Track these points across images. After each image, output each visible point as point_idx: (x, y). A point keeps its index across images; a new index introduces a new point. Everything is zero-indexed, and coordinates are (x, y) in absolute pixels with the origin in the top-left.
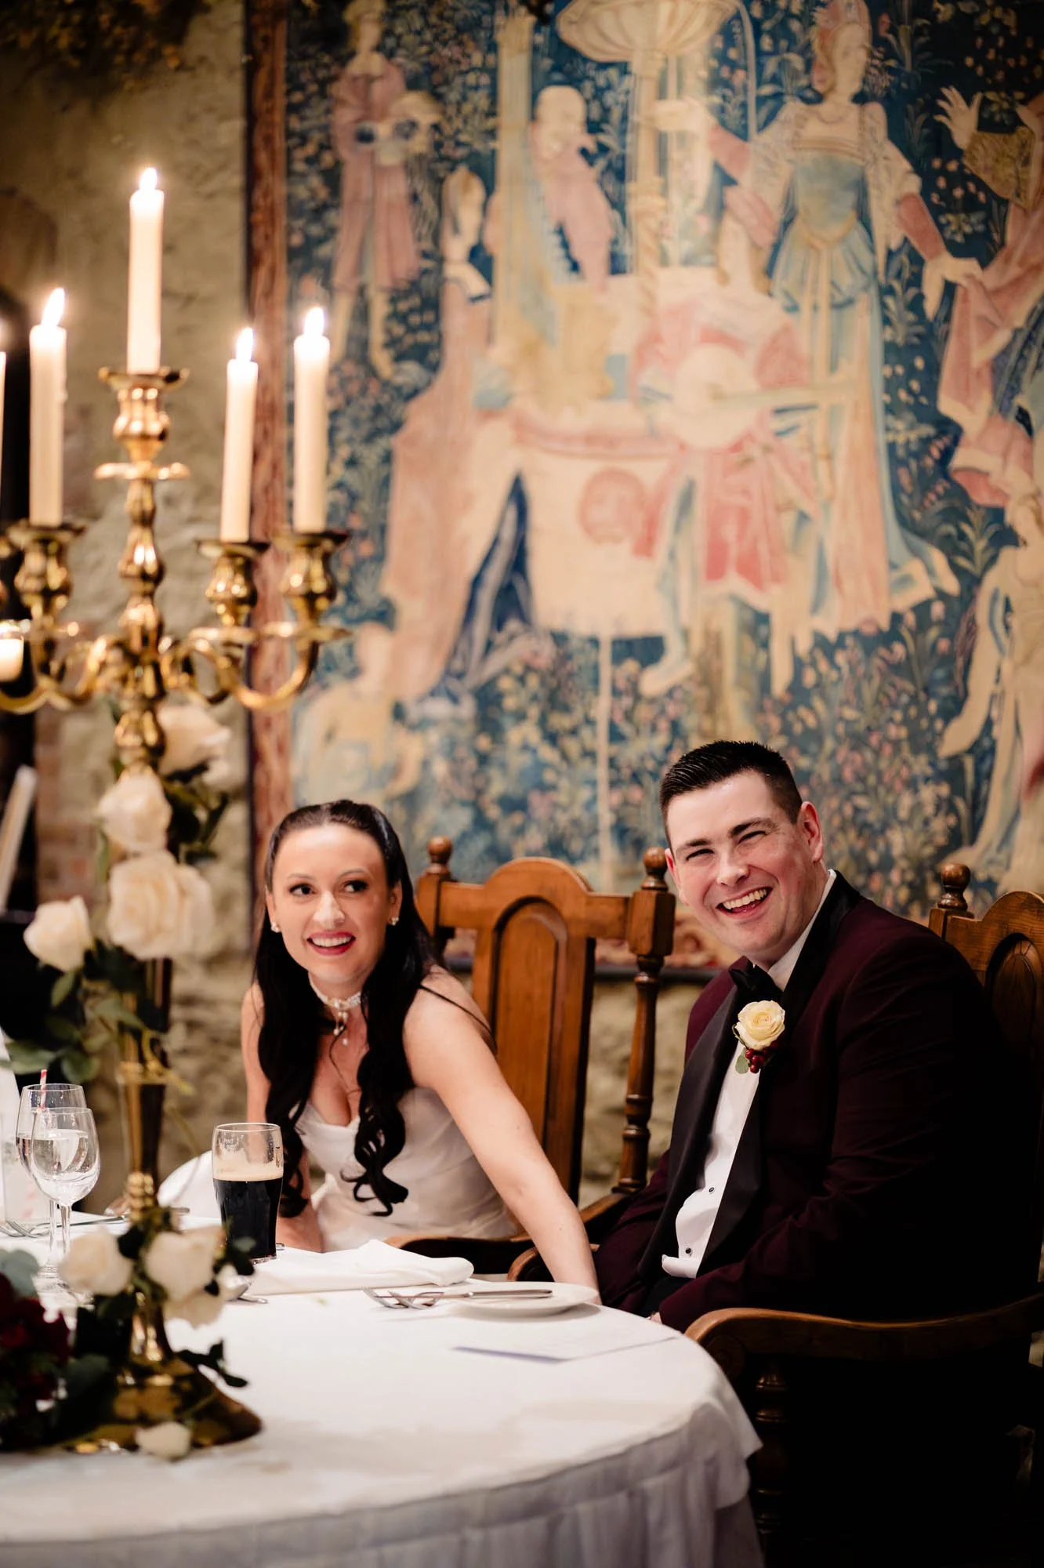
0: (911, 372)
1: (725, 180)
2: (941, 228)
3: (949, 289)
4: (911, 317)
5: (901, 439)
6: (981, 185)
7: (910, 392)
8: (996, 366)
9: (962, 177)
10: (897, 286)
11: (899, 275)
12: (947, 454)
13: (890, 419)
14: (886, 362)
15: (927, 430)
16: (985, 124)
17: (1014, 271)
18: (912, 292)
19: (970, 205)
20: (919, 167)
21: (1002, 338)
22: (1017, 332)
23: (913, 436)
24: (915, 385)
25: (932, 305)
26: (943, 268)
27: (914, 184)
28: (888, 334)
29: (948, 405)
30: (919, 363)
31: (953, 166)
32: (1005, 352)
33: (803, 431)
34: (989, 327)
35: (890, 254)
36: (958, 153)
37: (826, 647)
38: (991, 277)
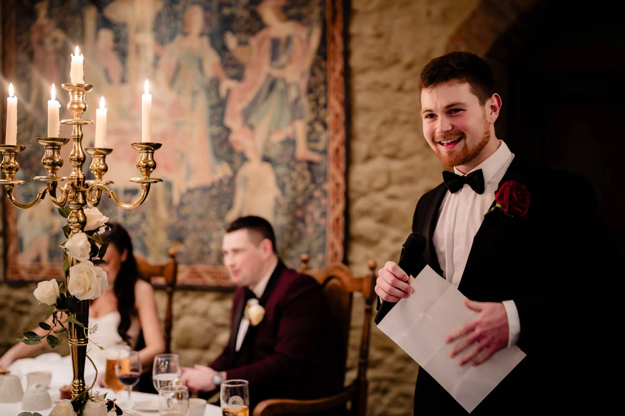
1: (157, 58)
3: (229, 91)
4: (217, 97)
9: (231, 58)
14: (210, 110)
15: (221, 129)
18: (216, 90)
19: (234, 66)
21: (244, 104)
23: (218, 131)
24: (219, 116)
26: (227, 84)
27: (218, 60)
37: (190, 191)
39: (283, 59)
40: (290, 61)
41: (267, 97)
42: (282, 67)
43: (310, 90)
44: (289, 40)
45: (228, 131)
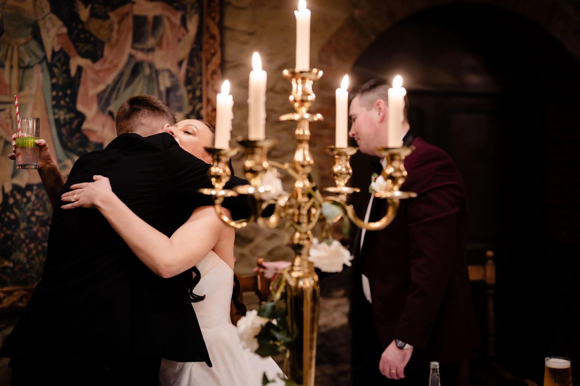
0: (65, 95)
2: (76, 47)
3: (80, 69)
4: (64, 76)
5: (62, 118)
6: (92, 35)
7: (65, 101)
8: (100, 96)
10: (59, 64)
11: (59, 60)
12: (80, 124)
13: (56, 111)
14: (53, 90)
15: (72, 115)
16: (93, 15)
17: (107, 66)
18: (65, 68)
19: (87, 41)
20: (66, 24)
21: (101, 87)
22: (108, 86)
23: (68, 117)
24: (68, 100)
25: (73, 72)
26: (77, 61)
27: (64, 30)
28: (54, 80)
29: (80, 107)
30: (69, 92)
31: (80, 27)
32: (104, 91)
33: (7, 111)
34: (97, 83)
35: (54, 53)
36: (82, 23)
38: (98, 66)
39: (151, 42)
40: (159, 44)
41: (129, 83)
42: (151, 50)
43: (188, 81)
44: (157, 21)
45: (82, 117)
